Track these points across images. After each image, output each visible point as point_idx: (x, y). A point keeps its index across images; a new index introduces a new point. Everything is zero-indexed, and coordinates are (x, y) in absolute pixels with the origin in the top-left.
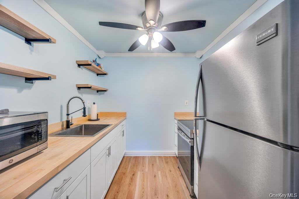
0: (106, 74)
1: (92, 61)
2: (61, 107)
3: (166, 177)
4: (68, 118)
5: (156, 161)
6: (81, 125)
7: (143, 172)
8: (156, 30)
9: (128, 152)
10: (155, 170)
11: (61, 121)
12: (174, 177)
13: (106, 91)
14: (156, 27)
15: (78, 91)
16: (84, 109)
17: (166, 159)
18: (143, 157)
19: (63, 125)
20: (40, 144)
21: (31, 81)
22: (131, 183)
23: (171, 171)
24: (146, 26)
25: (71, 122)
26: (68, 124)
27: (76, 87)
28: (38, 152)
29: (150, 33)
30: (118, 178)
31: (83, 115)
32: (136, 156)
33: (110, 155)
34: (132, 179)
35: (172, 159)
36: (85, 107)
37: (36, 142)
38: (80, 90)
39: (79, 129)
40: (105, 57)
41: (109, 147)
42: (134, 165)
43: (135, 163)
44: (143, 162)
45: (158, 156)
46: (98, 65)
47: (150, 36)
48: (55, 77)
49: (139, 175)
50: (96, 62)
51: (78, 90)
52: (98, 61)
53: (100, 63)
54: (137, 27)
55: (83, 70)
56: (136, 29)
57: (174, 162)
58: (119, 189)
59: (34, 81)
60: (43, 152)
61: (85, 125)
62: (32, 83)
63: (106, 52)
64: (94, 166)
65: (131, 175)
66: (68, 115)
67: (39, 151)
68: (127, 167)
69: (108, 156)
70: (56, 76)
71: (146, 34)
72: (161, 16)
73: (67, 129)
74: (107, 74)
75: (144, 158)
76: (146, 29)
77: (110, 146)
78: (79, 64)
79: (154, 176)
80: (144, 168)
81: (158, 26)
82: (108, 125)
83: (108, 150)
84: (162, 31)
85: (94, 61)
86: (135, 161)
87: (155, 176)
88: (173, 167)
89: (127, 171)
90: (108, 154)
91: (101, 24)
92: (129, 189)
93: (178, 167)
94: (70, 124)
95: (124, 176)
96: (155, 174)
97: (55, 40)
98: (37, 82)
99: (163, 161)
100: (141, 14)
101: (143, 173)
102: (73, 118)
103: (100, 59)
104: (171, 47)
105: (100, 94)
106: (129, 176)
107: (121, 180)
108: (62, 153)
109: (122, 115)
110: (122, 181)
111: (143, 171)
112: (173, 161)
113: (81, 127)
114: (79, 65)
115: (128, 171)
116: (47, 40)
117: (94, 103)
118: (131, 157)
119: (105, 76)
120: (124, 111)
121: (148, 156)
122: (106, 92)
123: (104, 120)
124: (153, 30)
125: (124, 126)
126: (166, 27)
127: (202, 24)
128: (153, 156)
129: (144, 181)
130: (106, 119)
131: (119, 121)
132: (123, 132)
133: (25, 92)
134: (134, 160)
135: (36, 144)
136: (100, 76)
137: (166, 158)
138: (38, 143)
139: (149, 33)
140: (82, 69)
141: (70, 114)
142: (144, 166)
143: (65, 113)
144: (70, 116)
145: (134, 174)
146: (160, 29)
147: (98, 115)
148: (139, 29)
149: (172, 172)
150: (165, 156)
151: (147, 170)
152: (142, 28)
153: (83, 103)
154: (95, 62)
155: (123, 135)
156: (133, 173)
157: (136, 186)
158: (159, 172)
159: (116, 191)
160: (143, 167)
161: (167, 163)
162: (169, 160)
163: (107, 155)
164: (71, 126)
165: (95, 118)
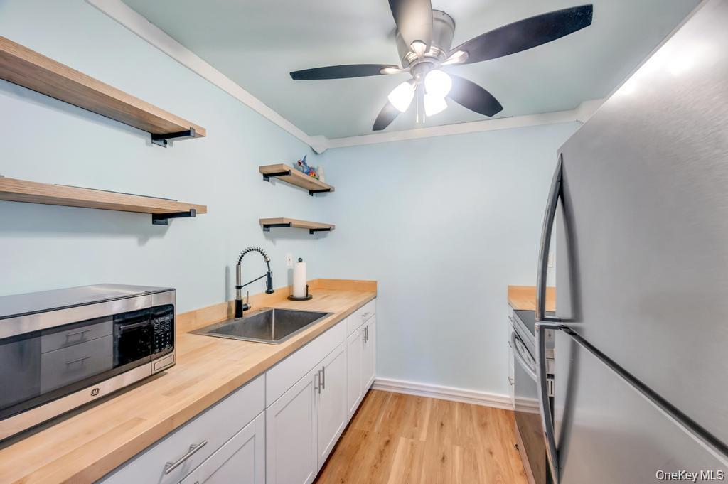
0: (328, 190)
1: (296, 162)
2: (227, 270)
3: (476, 468)
4: (238, 296)
5: (451, 416)
6: (268, 310)
7: (411, 440)
8: (436, 64)
9: (380, 381)
10: (447, 442)
11: (226, 301)
12: (498, 472)
13: (328, 230)
14: (436, 56)
15: (265, 234)
16: (269, 275)
17: (482, 414)
18: (419, 398)
19: (229, 310)
20: (158, 358)
21: (164, 220)
22: (378, 464)
23: (491, 453)
24: (407, 60)
25: (244, 303)
26: (240, 308)
27: (261, 224)
28: (152, 375)
29: (418, 77)
30: (350, 445)
31: (266, 289)
32: (401, 394)
33: (324, 388)
34: (382, 453)
35: (501, 419)
36: (271, 271)
37: (147, 354)
38: (269, 230)
39: (262, 319)
40: (327, 149)
41: (322, 369)
42: (393, 417)
43: (395, 412)
44: (416, 413)
45: (460, 403)
46: (311, 171)
47: (419, 83)
48: (204, 210)
49: (401, 444)
50: (305, 164)
51: (264, 230)
52: (311, 162)
53: (315, 166)
54: (383, 67)
55: (277, 186)
56: (381, 72)
57: (506, 427)
58: (347, 474)
59: (169, 220)
60: (166, 373)
61: (276, 310)
62: (166, 223)
63: (330, 138)
64: (276, 416)
65: (382, 443)
66: (239, 288)
67: (154, 372)
68: (374, 419)
69: (317, 390)
70: (206, 207)
71: (408, 81)
72: (449, 25)
73: (236, 319)
74: (332, 189)
75: (420, 400)
76: (408, 68)
77: (324, 368)
78: (265, 173)
79: (440, 458)
80: (417, 429)
81: (440, 53)
82: (325, 314)
83: (317, 377)
84: (453, 64)
85: (300, 163)
86: (398, 405)
87: (443, 458)
88: (502, 440)
89: (373, 428)
90: (317, 386)
91: (297, 75)
92: (370, 479)
93: (516, 445)
94: (244, 307)
95: (363, 442)
96: (444, 454)
97: (205, 130)
98: (174, 222)
99: (471, 418)
100: (395, 31)
101: (412, 444)
102: (249, 295)
103: (317, 156)
104: (487, 105)
105: (318, 238)
106: (376, 443)
107: (356, 453)
108: (197, 382)
109: (369, 289)
110: (357, 455)
111: (413, 437)
112: (502, 423)
113: (269, 313)
114: (267, 176)
115: (375, 430)
116: (185, 133)
117: (300, 260)
118: (388, 394)
119: (328, 193)
120: (372, 278)
121: (433, 399)
122: (329, 233)
123: (322, 299)
124: (426, 67)
125: (368, 316)
126: (463, 53)
127: (580, 17)
128: (444, 401)
129: (411, 466)
130: (328, 296)
131: (353, 304)
132: (366, 329)
133: (153, 242)
134: (394, 403)
135: (149, 356)
136: (317, 196)
137: (483, 412)
138: (153, 356)
139: (415, 79)
140: (274, 184)
141: (242, 285)
142: (418, 423)
143: (233, 284)
144: (243, 291)
145: (388, 442)
146: (445, 60)
147: (307, 286)
148: (387, 70)
149: (495, 457)
150: (481, 406)
151: (423, 436)
152: (396, 67)
153: (267, 262)
154: (302, 164)
155: (366, 338)
156: (387, 438)
157: (389, 475)
158: (458, 450)
159: (340, 479)
160: (416, 426)
161: (484, 425)
162: (490, 419)
163: (315, 388)
164: (244, 312)
165: (302, 294)
